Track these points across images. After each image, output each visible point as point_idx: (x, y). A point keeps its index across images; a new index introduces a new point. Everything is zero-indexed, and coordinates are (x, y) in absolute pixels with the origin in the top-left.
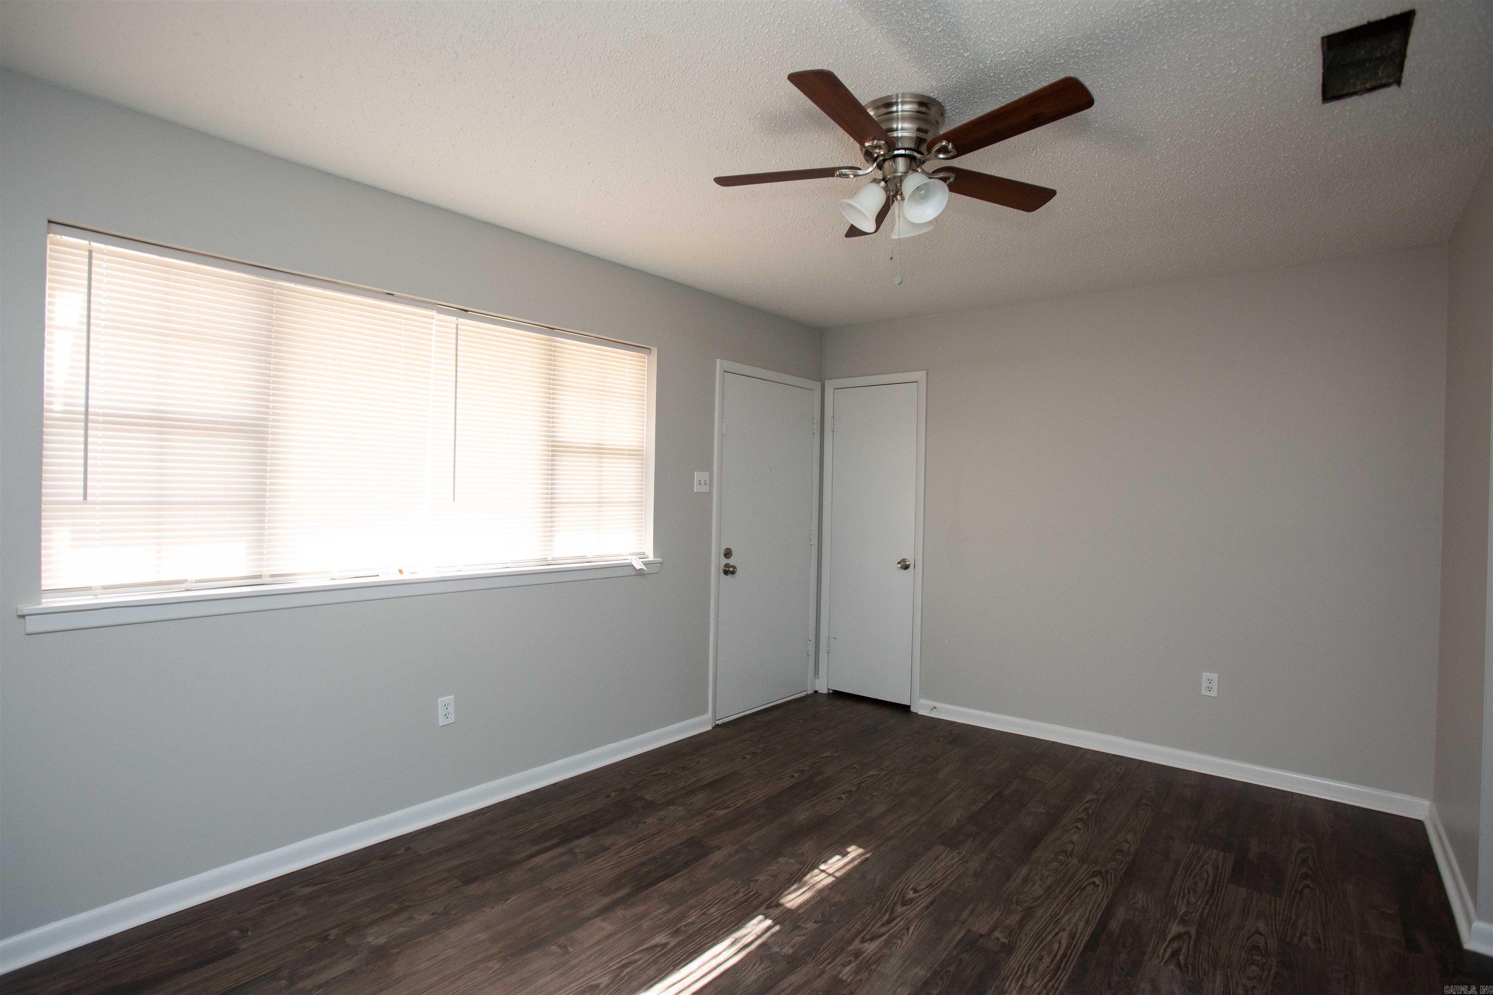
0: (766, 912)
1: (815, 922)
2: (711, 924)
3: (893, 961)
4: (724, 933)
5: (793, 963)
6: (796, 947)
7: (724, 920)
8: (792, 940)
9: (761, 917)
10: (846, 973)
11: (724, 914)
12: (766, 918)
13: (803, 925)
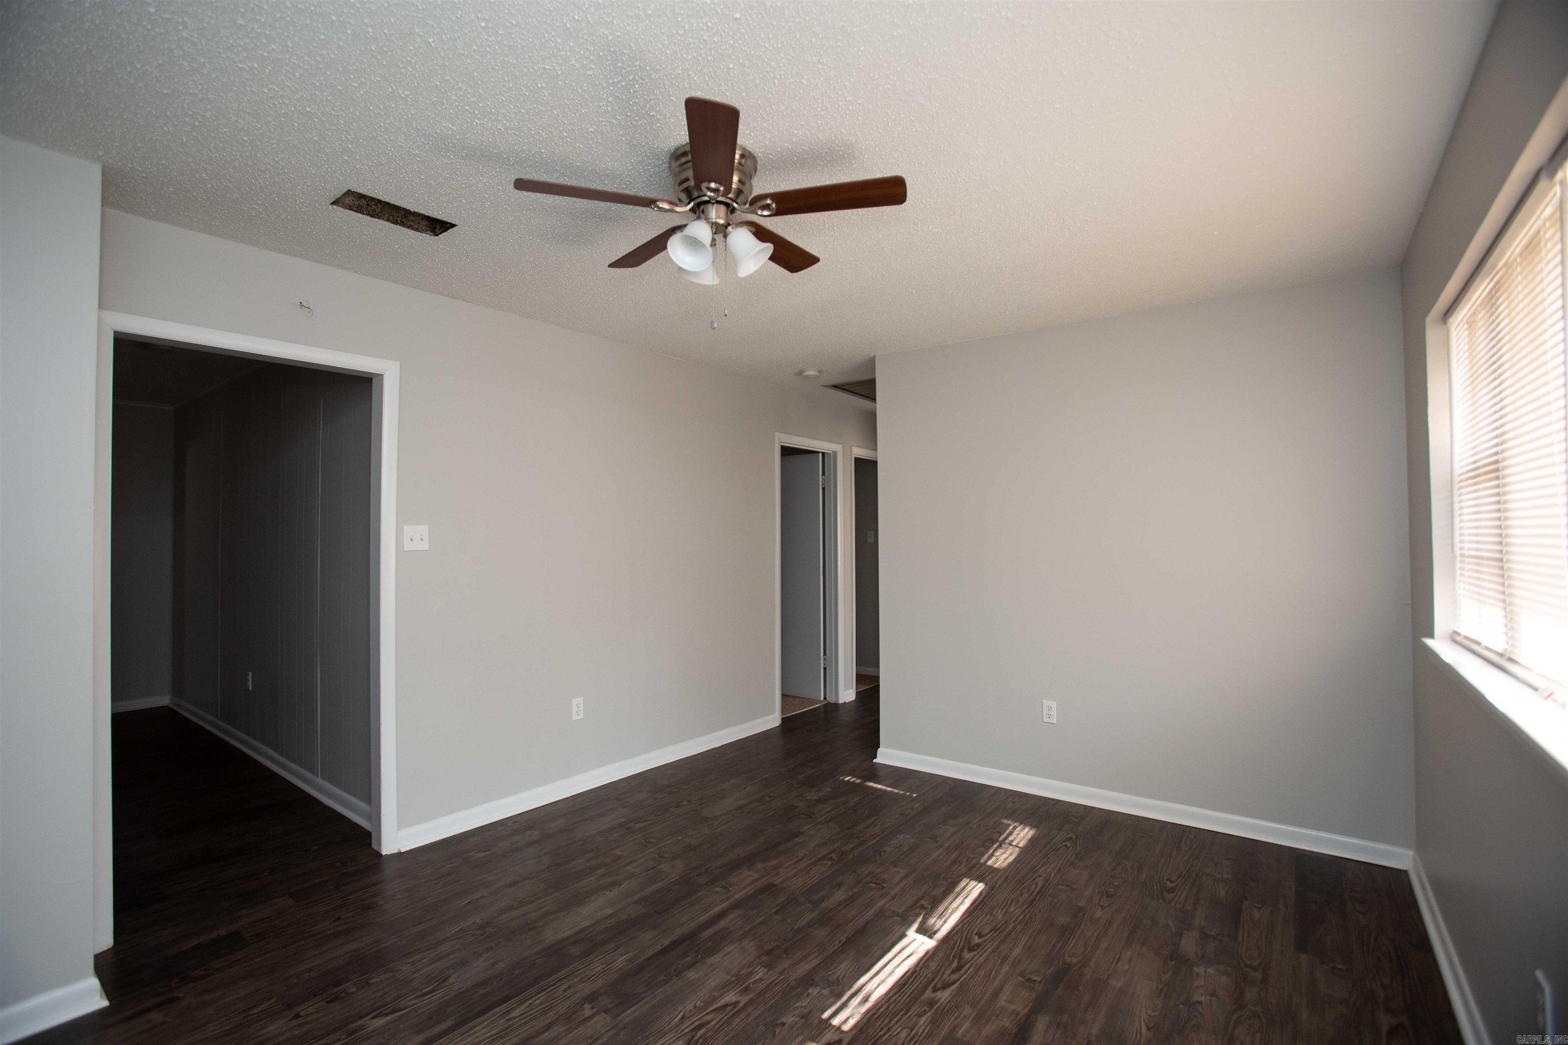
0: (841, 1036)
1: (783, 1024)
2: (899, 1016)
3: (713, 984)
4: (881, 1007)
5: (808, 980)
6: (806, 995)
7: (886, 1021)
8: (810, 1002)
9: (846, 1028)
10: (761, 973)
11: (889, 1029)
12: (839, 1028)
13: (797, 1019)
